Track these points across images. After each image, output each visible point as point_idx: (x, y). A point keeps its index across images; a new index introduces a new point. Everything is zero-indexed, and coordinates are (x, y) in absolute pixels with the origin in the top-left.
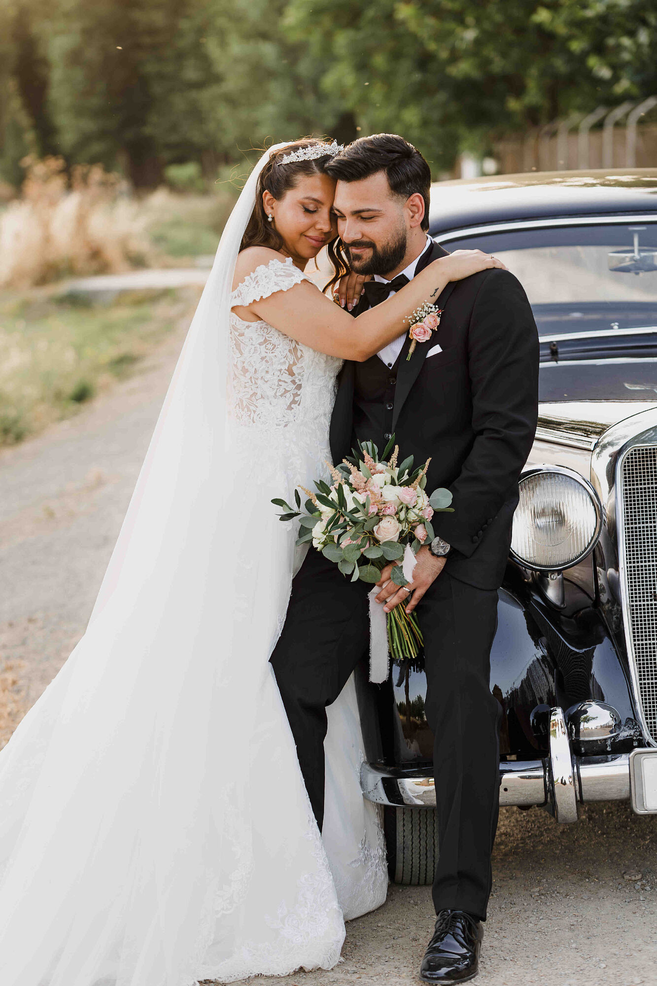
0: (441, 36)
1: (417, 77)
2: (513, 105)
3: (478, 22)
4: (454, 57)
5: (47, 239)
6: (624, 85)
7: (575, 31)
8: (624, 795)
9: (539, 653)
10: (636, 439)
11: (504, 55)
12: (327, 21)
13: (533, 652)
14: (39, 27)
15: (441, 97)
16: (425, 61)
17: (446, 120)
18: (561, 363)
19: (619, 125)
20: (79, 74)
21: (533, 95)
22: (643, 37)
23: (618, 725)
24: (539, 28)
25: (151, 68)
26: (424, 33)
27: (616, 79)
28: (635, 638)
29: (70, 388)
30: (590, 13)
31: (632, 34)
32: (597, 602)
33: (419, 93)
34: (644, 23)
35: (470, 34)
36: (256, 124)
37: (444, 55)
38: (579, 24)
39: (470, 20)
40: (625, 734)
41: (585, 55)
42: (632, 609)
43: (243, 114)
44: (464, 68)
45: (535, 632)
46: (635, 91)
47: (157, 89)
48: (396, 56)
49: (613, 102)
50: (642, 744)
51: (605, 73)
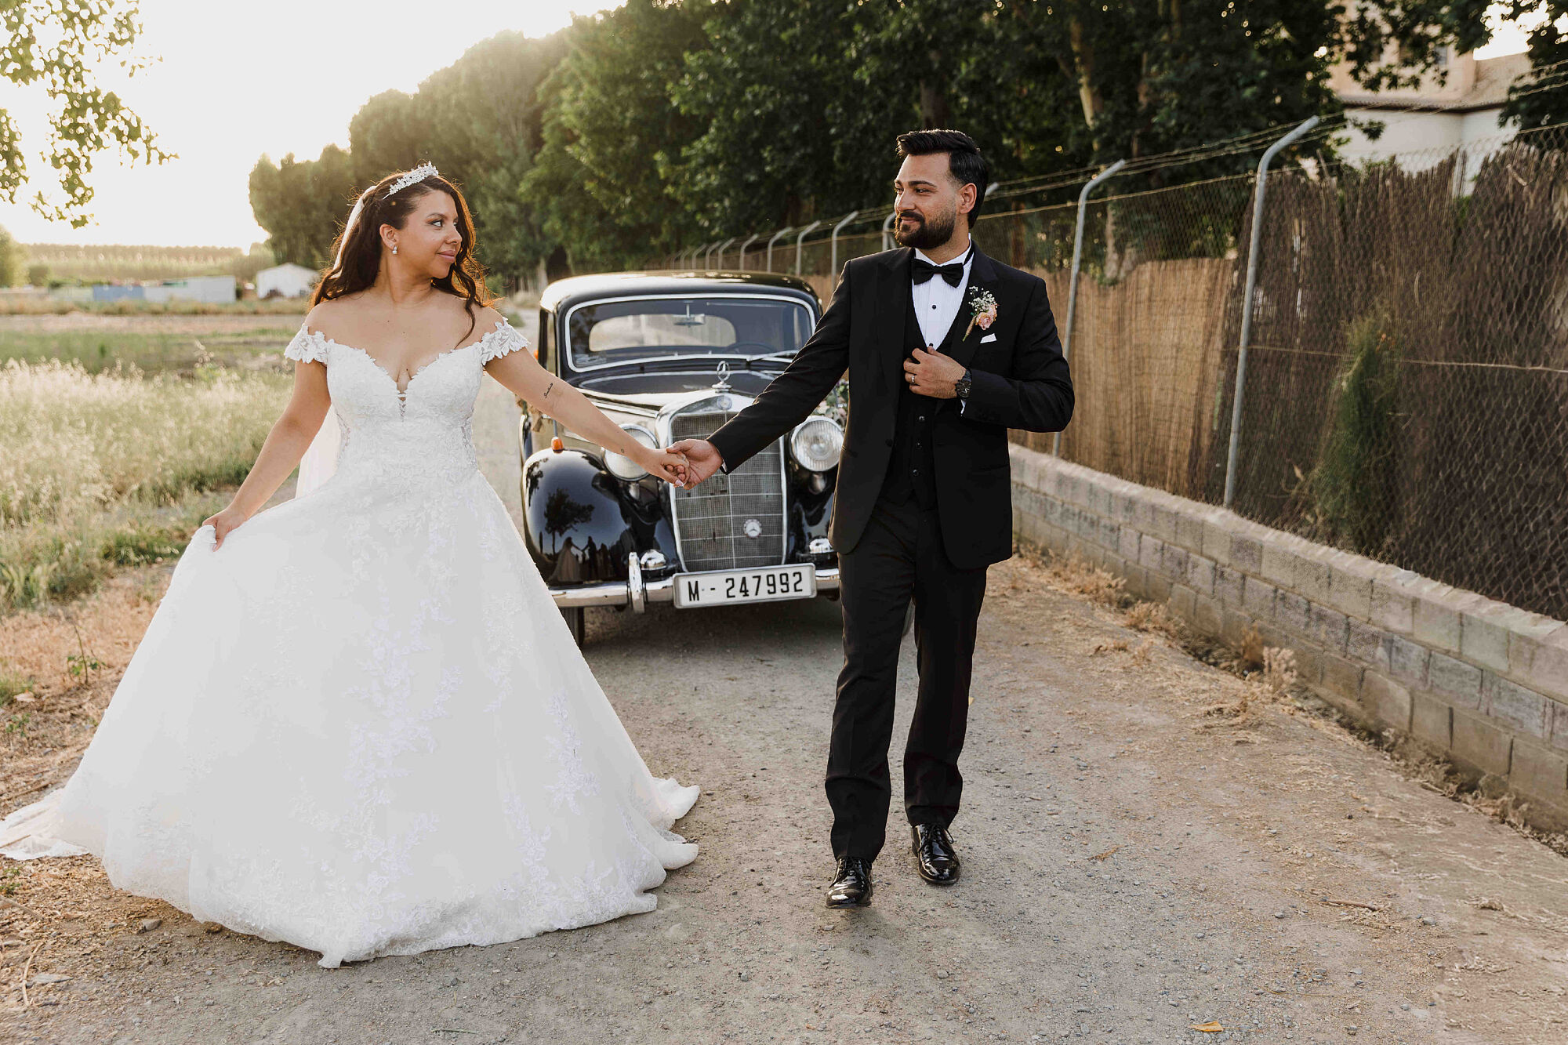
0: (611, 201)
1: (597, 224)
2: (653, 241)
3: (632, 192)
4: (619, 213)
6: (717, 230)
7: (688, 199)
8: (670, 598)
9: (628, 527)
10: (681, 411)
11: (648, 212)
12: (544, 189)
13: (624, 526)
15: (612, 237)
16: (602, 215)
17: (615, 250)
18: (646, 375)
19: (714, 252)
21: (665, 235)
22: (727, 203)
23: (667, 562)
24: (668, 195)
26: (601, 199)
27: (711, 227)
28: (679, 516)
30: (696, 189)
31: (721, 201)
32: (659, 499)
33: (599, 234)
34: (728, 195)
35: (628, 200)
36: (507, 252)
37: (613, 212)
38: (691, 195)
39: (628, 192)
40: (671, 566)
41: (695, 213)
42: (677, 502)
43: (498, 246)
44: (625, 220)
45: (625, 516)
46: (722, 234)
48: (585, 213)
49: (711, 241)
50: (680, 570)
51: (706, 224)
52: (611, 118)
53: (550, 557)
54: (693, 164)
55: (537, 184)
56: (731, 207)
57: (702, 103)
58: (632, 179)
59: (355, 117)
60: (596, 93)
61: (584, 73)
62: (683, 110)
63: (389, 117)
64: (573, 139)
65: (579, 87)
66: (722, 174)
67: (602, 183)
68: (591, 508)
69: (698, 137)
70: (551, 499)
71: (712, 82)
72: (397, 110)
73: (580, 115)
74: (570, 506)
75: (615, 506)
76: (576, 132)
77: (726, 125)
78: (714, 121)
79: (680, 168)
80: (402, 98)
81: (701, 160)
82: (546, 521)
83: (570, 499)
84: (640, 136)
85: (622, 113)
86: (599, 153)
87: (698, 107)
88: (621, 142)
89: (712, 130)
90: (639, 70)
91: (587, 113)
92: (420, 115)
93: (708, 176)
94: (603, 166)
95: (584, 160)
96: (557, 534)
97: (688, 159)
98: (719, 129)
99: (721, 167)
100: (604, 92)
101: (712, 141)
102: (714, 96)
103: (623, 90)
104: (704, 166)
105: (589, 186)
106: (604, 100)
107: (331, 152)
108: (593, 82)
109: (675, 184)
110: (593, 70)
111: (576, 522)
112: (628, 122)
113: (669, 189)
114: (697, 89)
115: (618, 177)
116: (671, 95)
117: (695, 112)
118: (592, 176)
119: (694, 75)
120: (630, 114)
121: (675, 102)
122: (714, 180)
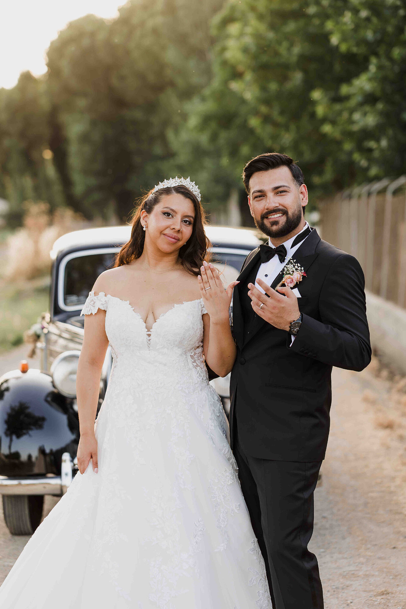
0: (275, 137)
5: (37, 252)
6: (374, 171)
12: (213, 125)
14: (65, 118)
20: (87, 149)
21: (328, 175)
22: (384, 143)
25: (132, 145)
29: (12, 337)
30: (355, 128)
31: (378, 140)
35: (287, 138)
38: (349, 134)
41: (350, 153)
47: (137, 160)
51: (364, 163)
52: (277, 54)
53: (7, 457)
54: (353, 102)
55: (206, 120)
56: (389, 146)
57: (363, 42)
58: (295, 117)
59: (52, 43)
60: (262, 27)
61: (253, 9)
62: (344, 48)
63: (86, 42)
64: (237, 75)
65: (246, 24)
66: (382, 114)
67: (267, 119)
68: (43, 419)
69: (357, 75)
70: (12, 409)
71: (375, 20)
72: (93, 34)
73: (245, 50)
74: (29, 416)
75: (63, 419)
76: (241, 68)
77: (387, 63)
78: (374, 60)
79: (337, 107)
80: (100, 24)
81: (358, 99)
82: (5, 426)
83: (30, 410)
84: (305, 71)
85: (289, 49)
86: (264, 89)
87: (358, 44)
88: (284, 78)
89: (373, 68)
90: (307, 5)
91: (253, 48)
92: (117, 40)
93: (365, 114)
94: (267, 102)
95: (249, 96)
96: (14, 437)
97: (347, 98)
98: (380, 68)
99: (380, 106)
100: (272, 27)
101: (370, 80)
102: (375, 32)
103: (291, 26)
104: (361, 104)
105: (254, 122)
106: (271, 35)
107: (26, 78)
108: (261, 17)
109: (333, 123)
110: (262, 5)
111: (31, 429)
112: (294, 59)
113: (327, 128)
114: (357, 28)
115: (282, 113)
116: (330, 33)
117: (355, 50)
118: (256, 113)
119: (355, 11)
120: (297, 50)
121: (335, 40)
122: (371, 120)
